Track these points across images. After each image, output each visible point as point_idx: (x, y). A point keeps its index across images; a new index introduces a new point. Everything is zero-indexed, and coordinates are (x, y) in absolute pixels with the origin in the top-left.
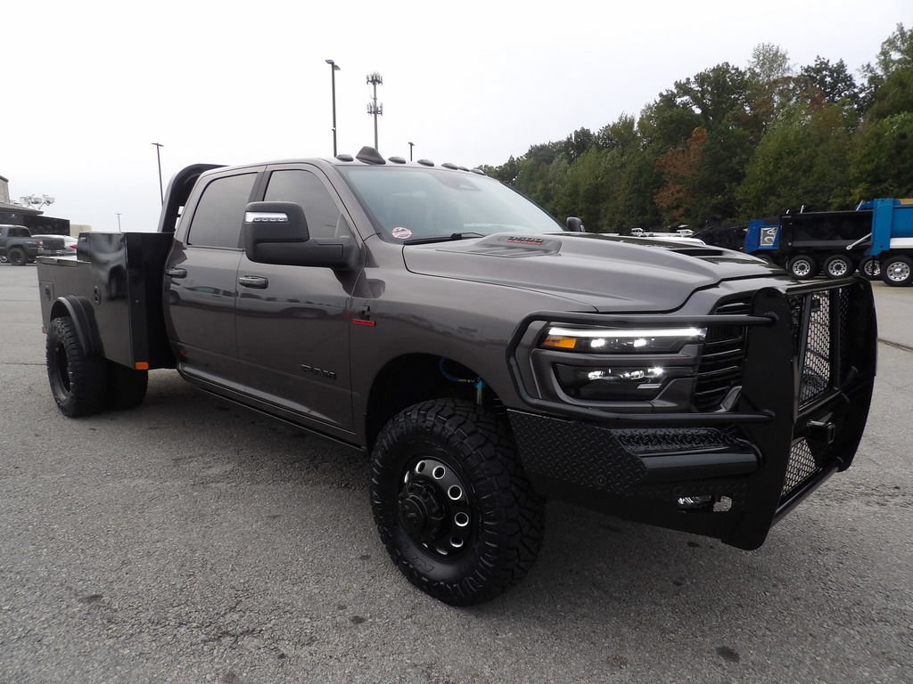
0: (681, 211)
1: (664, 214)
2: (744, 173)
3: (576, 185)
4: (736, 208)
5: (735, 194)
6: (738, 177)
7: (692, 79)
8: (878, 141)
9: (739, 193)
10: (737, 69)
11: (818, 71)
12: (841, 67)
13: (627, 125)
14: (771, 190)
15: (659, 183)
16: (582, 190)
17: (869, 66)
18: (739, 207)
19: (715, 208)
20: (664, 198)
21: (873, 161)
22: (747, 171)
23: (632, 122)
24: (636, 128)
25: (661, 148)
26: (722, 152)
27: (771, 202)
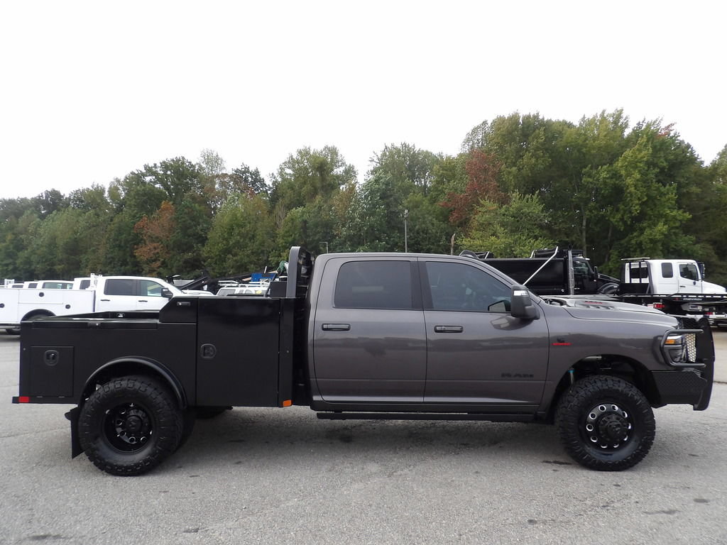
0: (158, 263)
1: (145, 266)
2: (206, 237)
3: (54, 238)
4: (203, 263)
5: (201, 252)
6: (203, 240)
7: (159, 165)
8: (293, 223)
9: (204, 251)
10: (190, 163)
11: (244, 172)
12: (257, 173)
13: (99, 192)
14: (228, 251)
15: (137, 240)
16: (60, 243)
17: (273, 174)
18: (205, 261)
19: (186, 262)
20: (142, 253)
21: (291, 236)
22: (208, 237)
23: (103, 191)
24: (106, 194)
25: (137, 213)
26: (189, 221)
27: (229, 259)
